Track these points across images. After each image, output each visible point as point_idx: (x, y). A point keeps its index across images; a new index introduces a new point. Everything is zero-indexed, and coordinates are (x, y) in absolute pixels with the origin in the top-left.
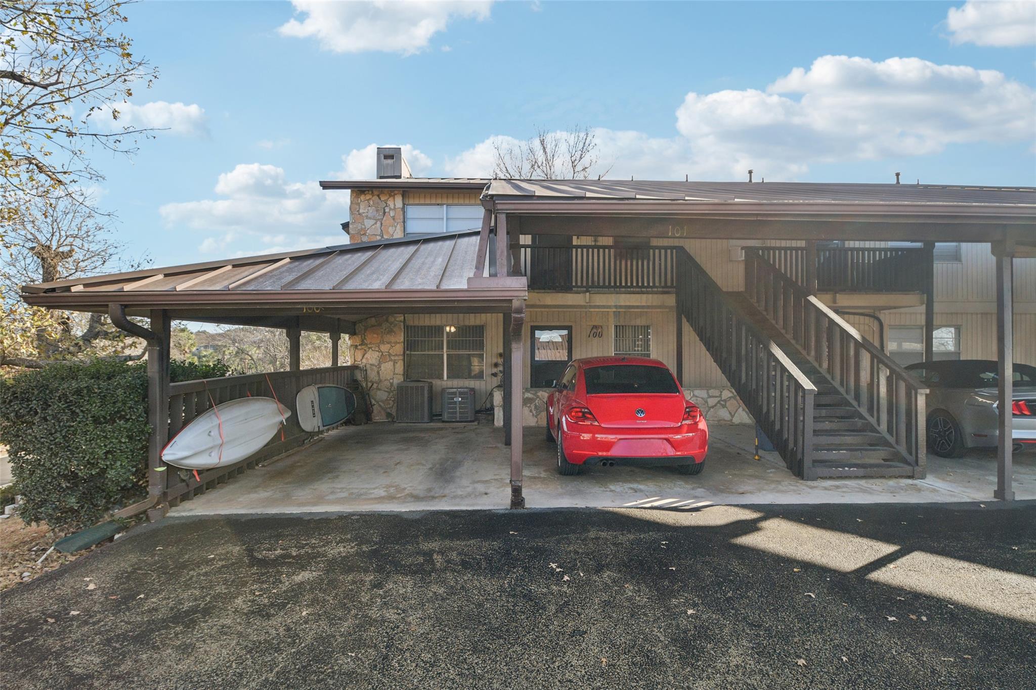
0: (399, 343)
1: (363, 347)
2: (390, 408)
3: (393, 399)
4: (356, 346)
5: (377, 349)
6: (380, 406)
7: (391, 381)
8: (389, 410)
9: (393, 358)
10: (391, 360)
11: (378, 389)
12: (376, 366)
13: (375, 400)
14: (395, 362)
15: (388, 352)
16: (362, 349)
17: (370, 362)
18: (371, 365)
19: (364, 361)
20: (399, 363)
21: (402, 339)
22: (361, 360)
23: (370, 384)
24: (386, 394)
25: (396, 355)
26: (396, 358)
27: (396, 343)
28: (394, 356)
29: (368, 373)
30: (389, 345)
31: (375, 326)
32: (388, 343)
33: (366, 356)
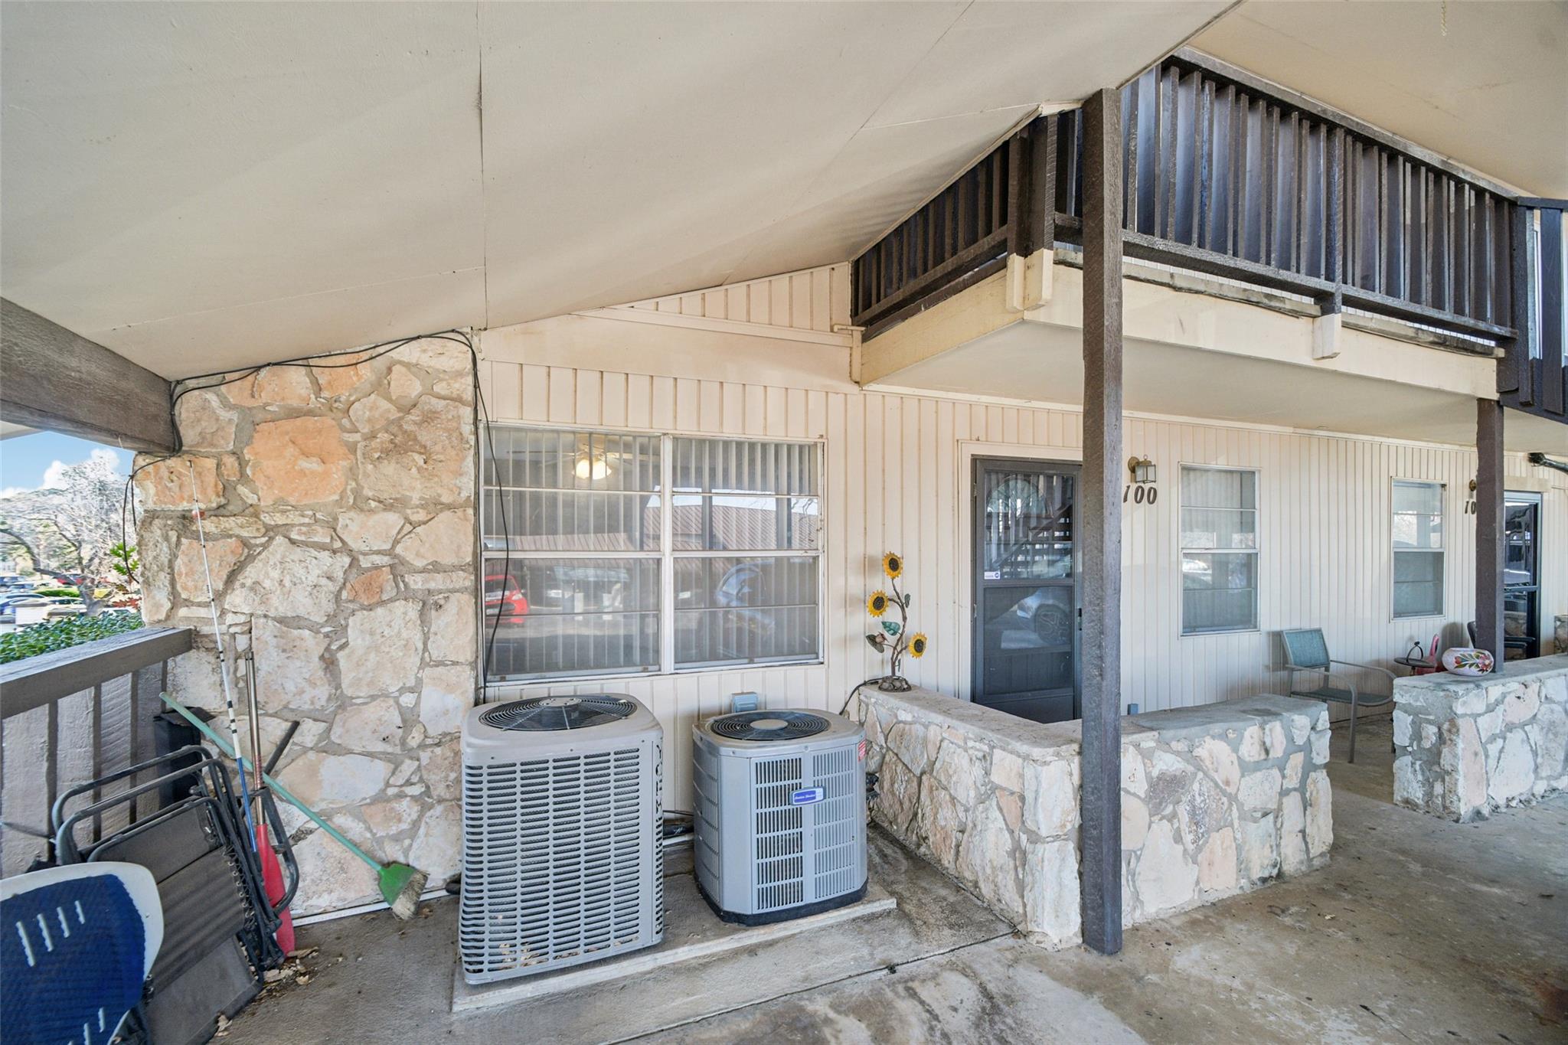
0: (450, 507)
1: (229, 523)
2: (396, 839)
3: (417, 790)
4: (186, 518)
5: (322, 536)
6: (340, 835)
7: (408, 700)
8: (393, 852)
9: (416, 582)
10: (407, 595)
11: (327, 747)
12: (315, 629)
13: (304, 807)
14: (429, 605)
15: (389, 553)
16: (226, 535)
17: (279, 606)
18: (282, 621)
19: (238, 600)
20: (451, 608)
21: (467, 487)
22: (219, 596)
23: (274, 730)
24: (381, 768)
25: (436, 568)
26: (437, 582)
27: (436, 507)
28: (424, 571)
29: (263, 664)
30: (394, 520)
31: (310, 413)
32: (388, 507)
33: (250, 574)
